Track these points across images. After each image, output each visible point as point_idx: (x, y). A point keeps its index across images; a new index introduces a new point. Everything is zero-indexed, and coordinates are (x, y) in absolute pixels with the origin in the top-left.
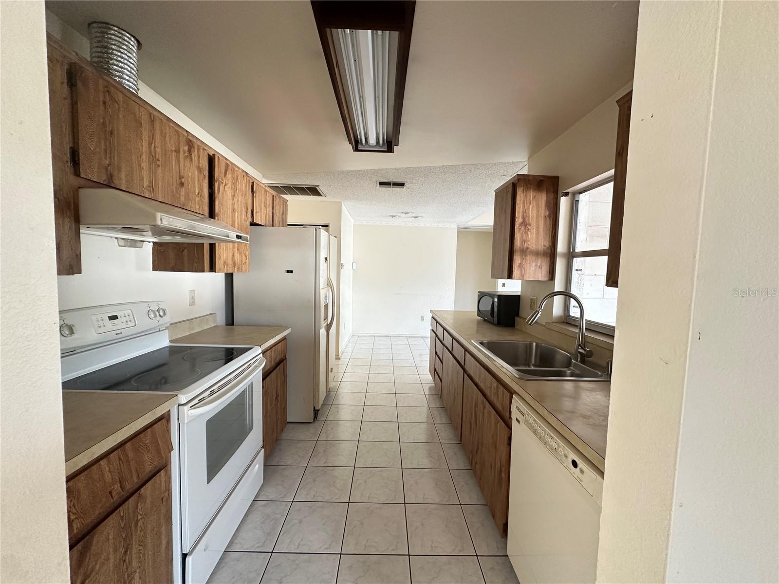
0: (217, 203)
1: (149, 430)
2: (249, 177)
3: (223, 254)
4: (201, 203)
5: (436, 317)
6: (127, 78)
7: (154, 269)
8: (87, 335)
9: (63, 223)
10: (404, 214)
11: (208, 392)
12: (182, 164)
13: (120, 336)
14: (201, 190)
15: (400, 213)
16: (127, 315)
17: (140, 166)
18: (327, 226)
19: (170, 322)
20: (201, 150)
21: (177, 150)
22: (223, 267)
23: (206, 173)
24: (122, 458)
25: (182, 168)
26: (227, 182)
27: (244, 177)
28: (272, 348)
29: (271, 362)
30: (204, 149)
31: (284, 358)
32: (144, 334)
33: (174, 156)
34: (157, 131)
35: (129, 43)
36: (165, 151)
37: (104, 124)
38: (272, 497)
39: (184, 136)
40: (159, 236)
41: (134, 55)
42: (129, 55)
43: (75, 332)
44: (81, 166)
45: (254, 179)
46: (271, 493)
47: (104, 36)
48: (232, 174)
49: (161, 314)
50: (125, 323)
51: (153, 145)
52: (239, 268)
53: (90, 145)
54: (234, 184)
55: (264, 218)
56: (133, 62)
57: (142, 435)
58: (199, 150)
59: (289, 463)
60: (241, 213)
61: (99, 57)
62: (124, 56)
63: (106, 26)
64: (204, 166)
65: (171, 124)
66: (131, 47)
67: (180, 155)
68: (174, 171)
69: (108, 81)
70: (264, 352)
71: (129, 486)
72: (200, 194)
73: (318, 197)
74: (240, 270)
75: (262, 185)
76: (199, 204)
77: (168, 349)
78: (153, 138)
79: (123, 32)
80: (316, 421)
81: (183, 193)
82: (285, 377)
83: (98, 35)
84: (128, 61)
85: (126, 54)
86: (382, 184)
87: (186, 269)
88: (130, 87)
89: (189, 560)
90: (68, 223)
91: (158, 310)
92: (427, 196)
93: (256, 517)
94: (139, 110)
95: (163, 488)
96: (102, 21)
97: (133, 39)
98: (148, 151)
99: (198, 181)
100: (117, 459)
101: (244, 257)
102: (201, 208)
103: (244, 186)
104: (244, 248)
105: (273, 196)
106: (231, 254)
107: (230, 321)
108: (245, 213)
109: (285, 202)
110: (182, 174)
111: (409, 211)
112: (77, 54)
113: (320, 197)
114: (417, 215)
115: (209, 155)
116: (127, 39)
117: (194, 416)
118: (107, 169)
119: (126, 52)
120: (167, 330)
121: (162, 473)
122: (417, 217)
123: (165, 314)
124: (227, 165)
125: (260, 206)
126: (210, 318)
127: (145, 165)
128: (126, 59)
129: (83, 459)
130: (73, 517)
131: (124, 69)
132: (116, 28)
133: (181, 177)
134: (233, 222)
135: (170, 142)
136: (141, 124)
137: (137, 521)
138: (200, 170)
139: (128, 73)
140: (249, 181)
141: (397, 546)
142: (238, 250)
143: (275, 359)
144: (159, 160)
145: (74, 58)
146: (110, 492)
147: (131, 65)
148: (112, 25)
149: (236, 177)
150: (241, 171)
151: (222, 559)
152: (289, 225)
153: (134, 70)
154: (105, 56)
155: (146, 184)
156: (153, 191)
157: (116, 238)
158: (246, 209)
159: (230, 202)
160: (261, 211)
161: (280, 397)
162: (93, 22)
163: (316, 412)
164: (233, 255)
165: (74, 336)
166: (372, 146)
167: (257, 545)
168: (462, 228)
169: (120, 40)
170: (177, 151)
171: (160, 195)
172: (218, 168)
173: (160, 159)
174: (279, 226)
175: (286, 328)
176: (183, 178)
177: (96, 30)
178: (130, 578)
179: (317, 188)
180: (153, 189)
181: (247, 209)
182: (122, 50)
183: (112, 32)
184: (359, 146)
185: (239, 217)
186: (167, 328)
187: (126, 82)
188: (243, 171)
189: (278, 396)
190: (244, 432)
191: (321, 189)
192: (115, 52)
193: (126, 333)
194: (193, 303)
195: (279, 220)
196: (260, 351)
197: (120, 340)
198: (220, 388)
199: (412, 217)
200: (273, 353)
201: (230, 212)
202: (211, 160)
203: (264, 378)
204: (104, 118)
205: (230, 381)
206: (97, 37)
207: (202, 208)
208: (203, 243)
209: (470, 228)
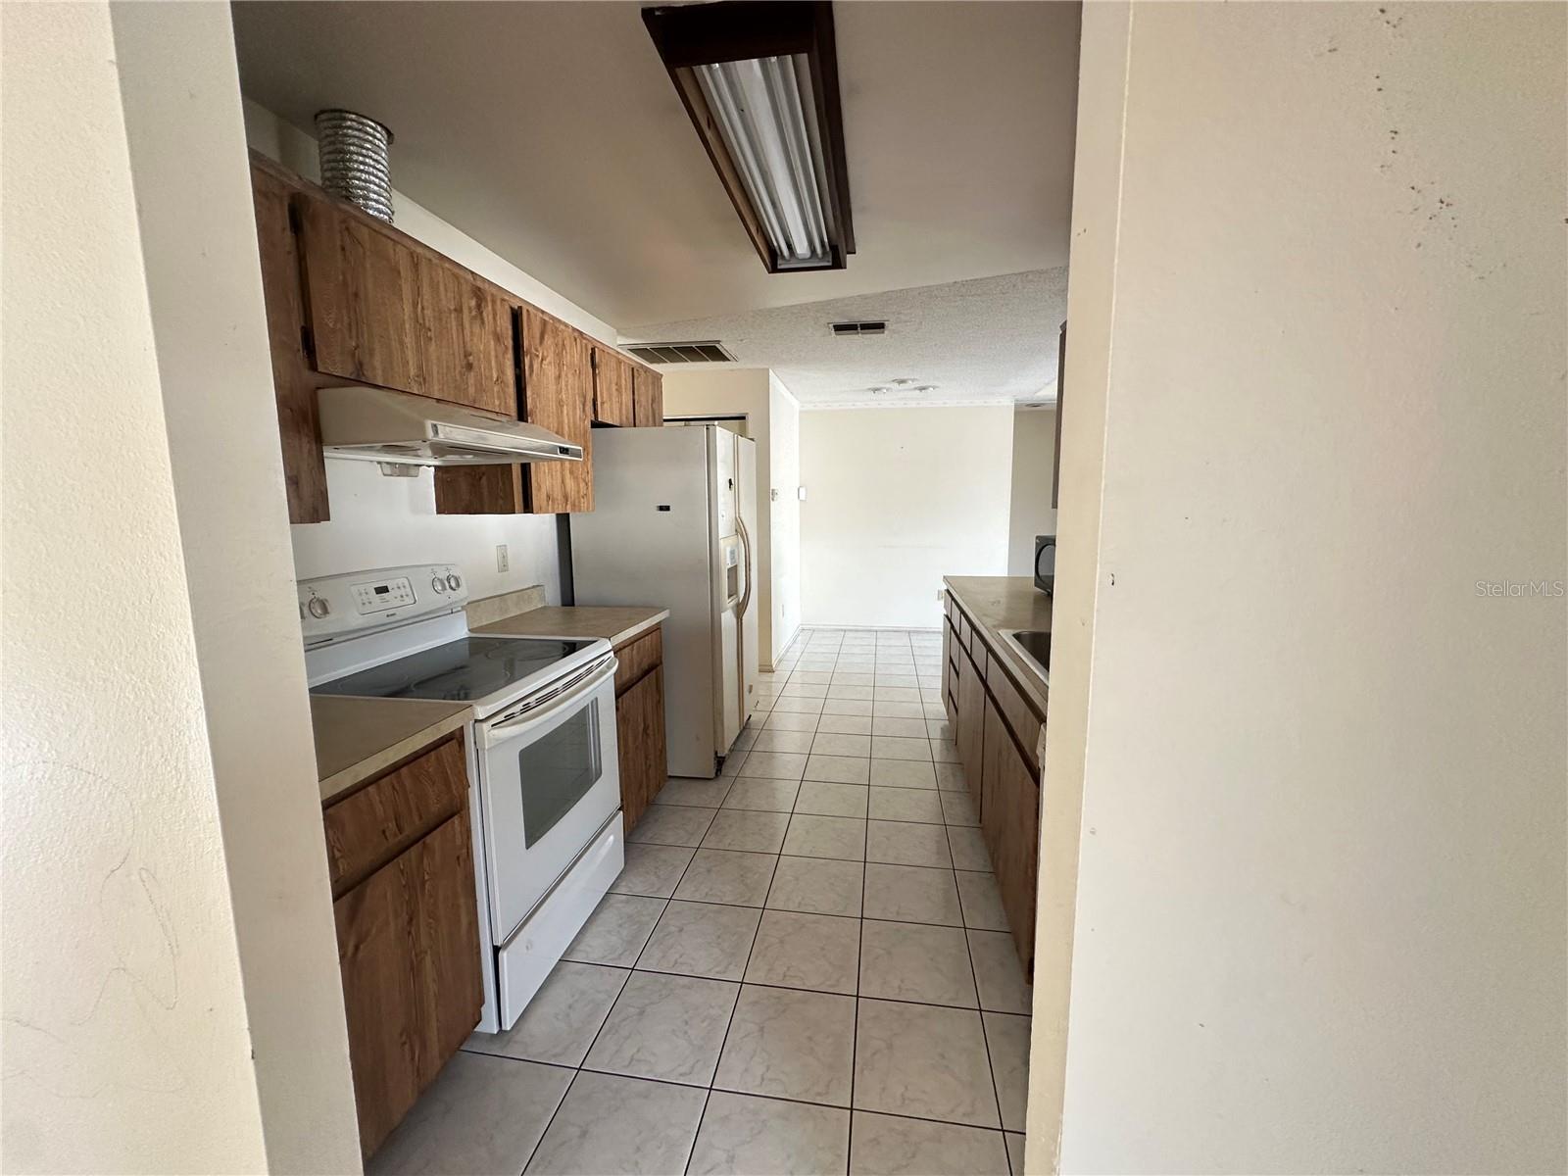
0: (529, 393)
1: (432, 753)
2: (585, 339)
3: (544, 481)
4: (502, 395)
5: (952, 591)
6: (375, 197)
7: (439, 512)
8: (347, 616)
9: (301, 447)
10: (896, 385)
11: (520, 706)
12: (467, 332)
13: (392, 619)
14: (501, 371)
15: (886, 383)
16: (401, 586)
17: (402, 343)
18: (743, 418)
19: (466, 598)
20: (498, 302)
21: (458, 308)
22: (545, 502)
23: (510, 343)
24: (398, 788)
25: (468, 339)
26: (545, 354)
27: (576, 340)
28: (632, 643)
29: (631, 667)
30: (503, 300)
31: (658, 662)
32: (427, 617)
33: (453, 320)
34: (424, 279)
35: (375, 137)
36: (440, 312)
37: (345, 283)
38: (639, 889)
39: (466, 281)
40: (442, 456)
41: (383, 155)
42: (375, 157)
43: (329, 609)
44: (317, 355)
45: (595, 343)
46: (637, 884)
47: (337, 134)
48: (554, 338)
49: (453, 584)
50: (399, 598)
51: (420, 306)
52: (574, 505)
53: (327, 319)
54: (559, 355)
55: (618, 412)
56: (382, 168)
57: (423, 759)
58: (494, 302)
59: (670, 841)
60: (575, 408)
61: (332, 169)
62: (367, 160)
63: (339, 114)
64: (503, 329)
65: (447, 265)
66: (377, 142)
67: (464, 316)
68: (456, 346)
69: (346, 212)
70: (617, 650)
71: (409, 830)
72: (500, 380)
73: (722, 362)
74: (577, 509)
75: (610, 351)
76: (499, 398)
77: (467, 642)
78: (419, 294)
79: (365, 121)
80: (721, 777)
81: (471, 381)
82: (660, 697)
83: (328, 132)
84: (374, 167)
85: (371, 157)
86: (839, 328)
87: (487, 511)
88: (380, 212)
89: (503, 955)
90: (306, 445)
91: (448, 580)
92: (936, 345)
93: (609, 916)
94: (394, 250)
95: (458, 842)
96: (333, 107)
97: (379, 129)
98: (412, 316)
99: (496, 357)
100: (390, 787)
101: (582, 485)
102: (503, 404)
103: (576, 356)
104: (583, 469)
105: (633, 369)
106: (559, 481)
107: (568, 599)
108: (581, 406)
109: (657, 378)
110: (469, 349)
111: (905, 378)
112: (300, 178)
113: (727, 362)
114: (924, 385)
115: (512, 309)
116: (371, 131)
117: (497, 740)
118: (353, 355)
119: (370, 153)
120: (464, 612)
121: (456, 820)
122: (924, 388)
123: (458, 585)
124: (544, 323)
125: (609, 389)
126: (535, 593)
127: (409, 340)
128: (371, 166)
129: (346, 780)
130: (337, 854)
131: (371, 182)
132: (354, 116)
133: (467, 355)
134: (560, 423)
135: (446, 295)
136: (399, 273)
137: (423, 883)
138: (498, 338)
139: (376, 188)
140: (586, 345)
141: (838, 981)
142: (571, 472)
143: (640, 665)
144: (430, 330)
145: (297, 185)
146: (384, 832)
147: (380, 174)
148: (347, 112)
149: (560, 343)
150: (570, 330)
151: (555, 970)
152: (666, 420)
153: (384, 181)
154: (341, 165)
155: (413, 372)
156: (425, 383)
157: (379, 463)
158: (582, 399)
159: (552, 388)
160: (611, 400)
161: (651, 728)
162: (323, 112)
163: (720, 762)
164: (563, 482)
165: (328, 618)
166: (804, 260)
167: (610, 957)
168: (1028, 405)
169: (362, 135)
170: (459, 310)
171: (436, 388)
172: (529, 329)
173: (432, 328)
174: (647, 426)
175: (662, 609)
176: (470, 355)
177: (325, 124)
178: (419, 959)
179: (717, 345)
180: (424, 379)
181: (585, 398)
182: (364, 151)
183: (349, 123)
184: (779, 262)
185: (571, 413)
186: (463, 608)
187: (374, 203)
188: (574, 329)
189: (648, 726)
190: (585, 778)
191: (726, 347)
192: (355, 157)
193: (401, 614)
194: (504, 567)
195: (646, 412)
196: (609, 646)
197: (392, 625)
198: (540, 702)
199: (916, 389)
200: (635, 652)
201: (553, 405)
202: (516, 316)
203: (620, 693)
204: (344, 274)
205: (555, 693)
206: (327, 136)
207: (506, 403)
208: (511, 464)
209: (1043, 404)
